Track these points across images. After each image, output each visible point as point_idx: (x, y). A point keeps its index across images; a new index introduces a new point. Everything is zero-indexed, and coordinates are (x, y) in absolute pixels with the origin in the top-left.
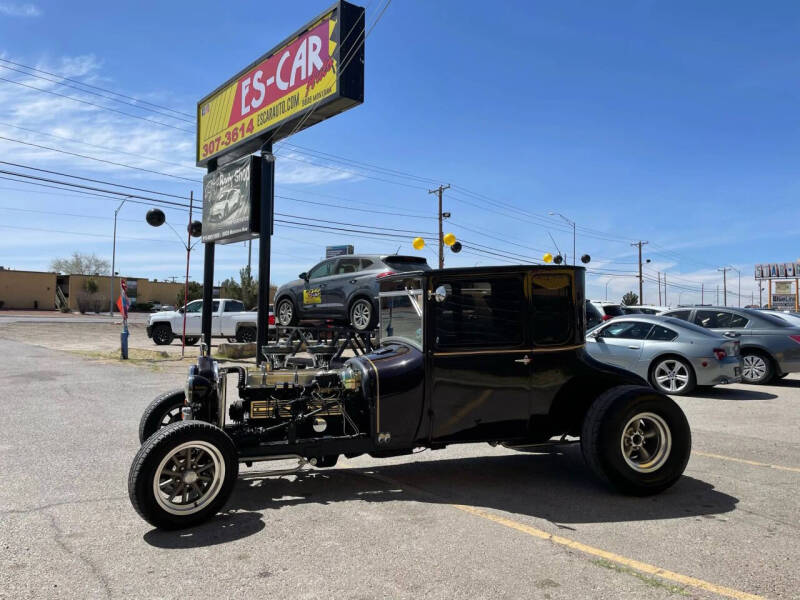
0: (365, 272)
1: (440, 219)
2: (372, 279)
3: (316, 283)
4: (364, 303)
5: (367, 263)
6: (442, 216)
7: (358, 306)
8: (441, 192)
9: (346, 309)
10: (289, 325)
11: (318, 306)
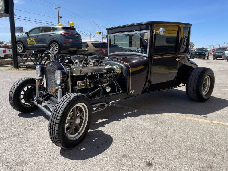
0: (54, 32)
1: (59, 18)
2: (58, 35)
3: (32, 36)
4: (56, 44)
5: (55, 29)
6: (59, 17)
7: (53, 45)
8: (58, 9)
9: (47, 46)
10: (22, 52)
11: (34, 45)
